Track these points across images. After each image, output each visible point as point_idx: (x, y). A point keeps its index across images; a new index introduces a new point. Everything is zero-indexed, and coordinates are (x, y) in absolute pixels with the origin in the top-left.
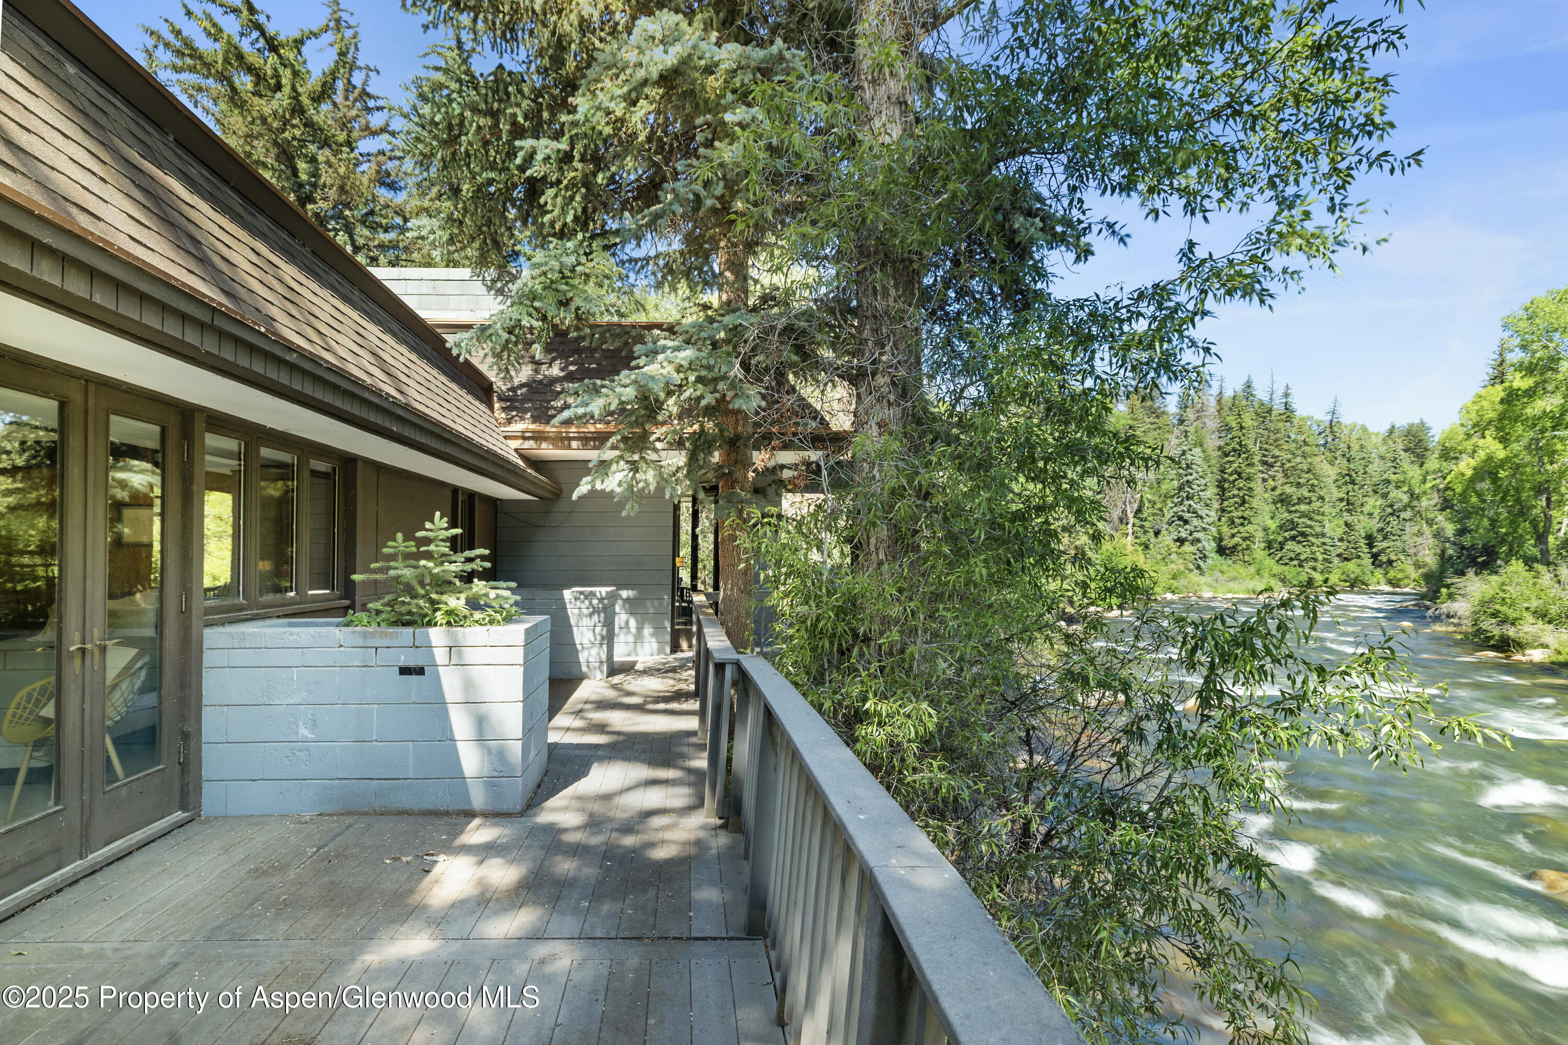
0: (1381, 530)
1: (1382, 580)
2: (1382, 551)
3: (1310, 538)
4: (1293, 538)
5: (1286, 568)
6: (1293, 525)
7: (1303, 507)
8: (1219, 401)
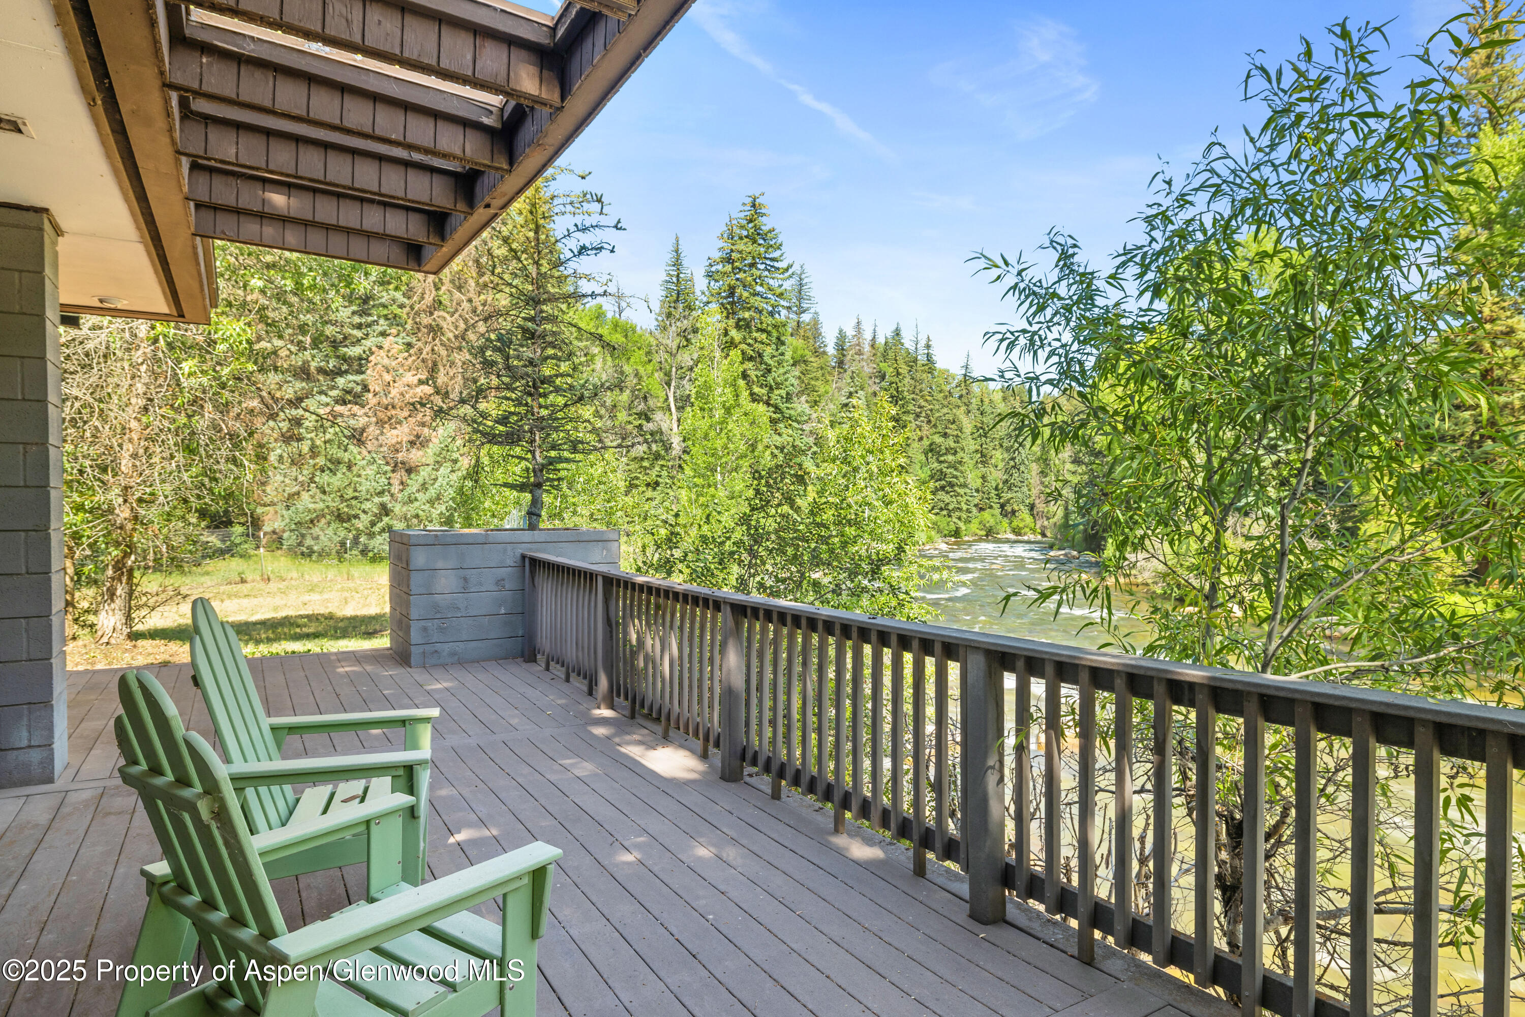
0: (1006, 482)
1: (1008, 530)
2: (1008, 501)
3: (956, 488)
4: (943, 488)
5: (938, 517)
6: (941, 475)
7: (950, 458)
8: (873, 346)
